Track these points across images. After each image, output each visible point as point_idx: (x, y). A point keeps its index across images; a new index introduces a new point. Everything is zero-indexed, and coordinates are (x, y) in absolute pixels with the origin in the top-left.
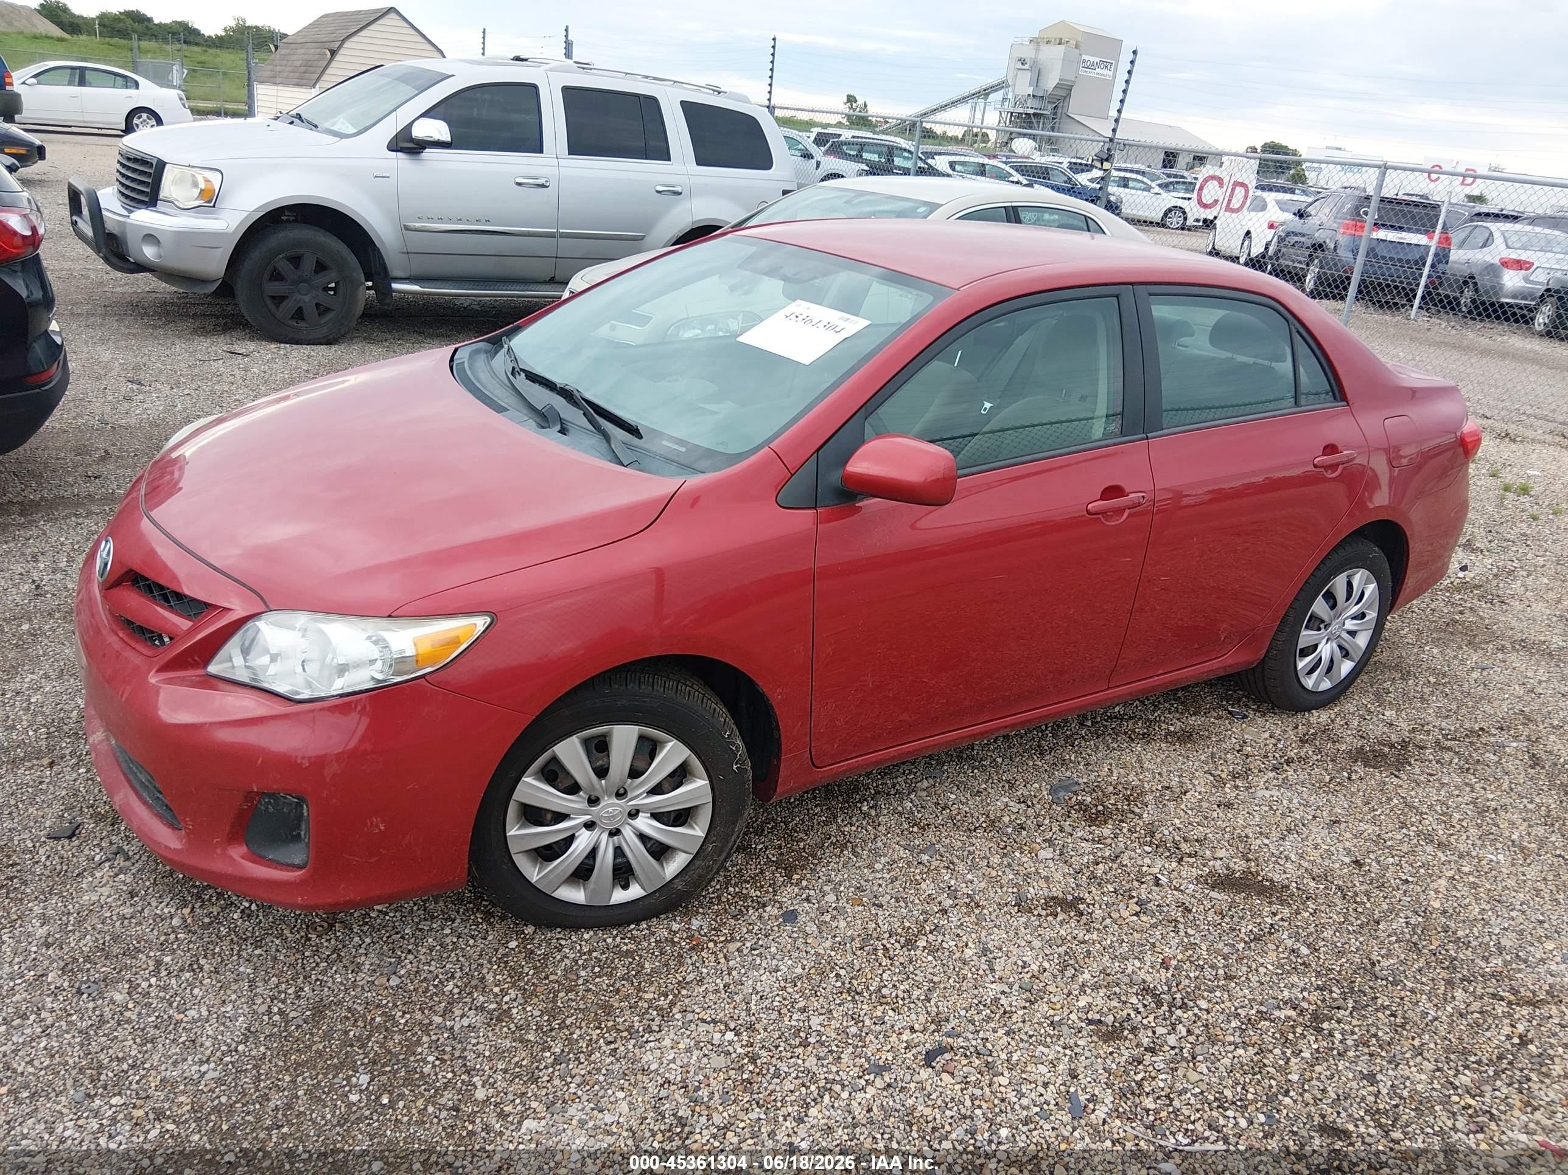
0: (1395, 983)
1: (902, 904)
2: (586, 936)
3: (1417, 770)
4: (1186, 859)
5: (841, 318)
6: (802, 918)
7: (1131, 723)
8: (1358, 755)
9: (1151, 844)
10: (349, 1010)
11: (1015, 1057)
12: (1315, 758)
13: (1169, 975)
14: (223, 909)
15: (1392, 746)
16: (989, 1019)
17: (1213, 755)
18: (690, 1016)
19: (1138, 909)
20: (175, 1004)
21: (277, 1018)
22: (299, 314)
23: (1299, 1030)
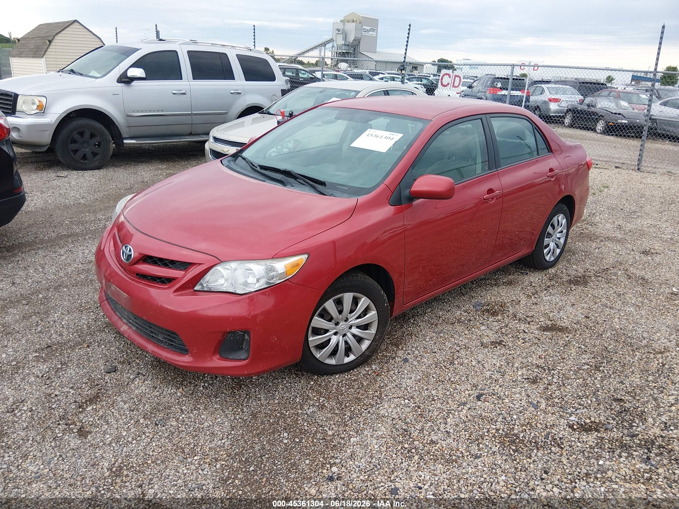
0: (616, 353)
1: (442, 351)
2: (337, 377)
3: (592, 285)
4: (531, 323)
5: (391, 134)
6: (410, 360)
7: (489, 280)
8: (570, 282)
9: (516, 320)
10: (265, 413)
11: (507, 394)
12: (557, 284)
13: (543, 360)
14: (195, 387)
15: (580, 278)
16: (491, 383)
17: (522, 288)
18: (389, 397)
19: (523, 341)
20: (197, 422)
21: (240, 420)
22: (84, 157)
23: (593, 371)
